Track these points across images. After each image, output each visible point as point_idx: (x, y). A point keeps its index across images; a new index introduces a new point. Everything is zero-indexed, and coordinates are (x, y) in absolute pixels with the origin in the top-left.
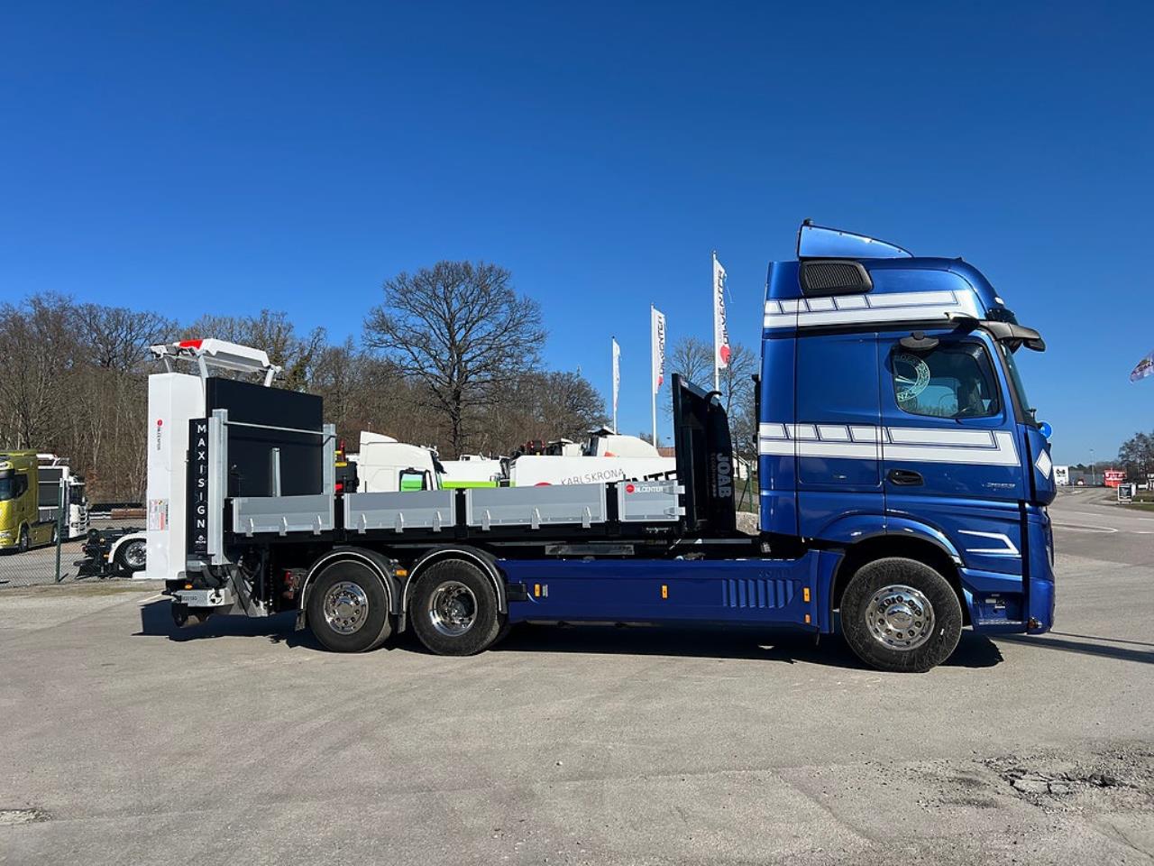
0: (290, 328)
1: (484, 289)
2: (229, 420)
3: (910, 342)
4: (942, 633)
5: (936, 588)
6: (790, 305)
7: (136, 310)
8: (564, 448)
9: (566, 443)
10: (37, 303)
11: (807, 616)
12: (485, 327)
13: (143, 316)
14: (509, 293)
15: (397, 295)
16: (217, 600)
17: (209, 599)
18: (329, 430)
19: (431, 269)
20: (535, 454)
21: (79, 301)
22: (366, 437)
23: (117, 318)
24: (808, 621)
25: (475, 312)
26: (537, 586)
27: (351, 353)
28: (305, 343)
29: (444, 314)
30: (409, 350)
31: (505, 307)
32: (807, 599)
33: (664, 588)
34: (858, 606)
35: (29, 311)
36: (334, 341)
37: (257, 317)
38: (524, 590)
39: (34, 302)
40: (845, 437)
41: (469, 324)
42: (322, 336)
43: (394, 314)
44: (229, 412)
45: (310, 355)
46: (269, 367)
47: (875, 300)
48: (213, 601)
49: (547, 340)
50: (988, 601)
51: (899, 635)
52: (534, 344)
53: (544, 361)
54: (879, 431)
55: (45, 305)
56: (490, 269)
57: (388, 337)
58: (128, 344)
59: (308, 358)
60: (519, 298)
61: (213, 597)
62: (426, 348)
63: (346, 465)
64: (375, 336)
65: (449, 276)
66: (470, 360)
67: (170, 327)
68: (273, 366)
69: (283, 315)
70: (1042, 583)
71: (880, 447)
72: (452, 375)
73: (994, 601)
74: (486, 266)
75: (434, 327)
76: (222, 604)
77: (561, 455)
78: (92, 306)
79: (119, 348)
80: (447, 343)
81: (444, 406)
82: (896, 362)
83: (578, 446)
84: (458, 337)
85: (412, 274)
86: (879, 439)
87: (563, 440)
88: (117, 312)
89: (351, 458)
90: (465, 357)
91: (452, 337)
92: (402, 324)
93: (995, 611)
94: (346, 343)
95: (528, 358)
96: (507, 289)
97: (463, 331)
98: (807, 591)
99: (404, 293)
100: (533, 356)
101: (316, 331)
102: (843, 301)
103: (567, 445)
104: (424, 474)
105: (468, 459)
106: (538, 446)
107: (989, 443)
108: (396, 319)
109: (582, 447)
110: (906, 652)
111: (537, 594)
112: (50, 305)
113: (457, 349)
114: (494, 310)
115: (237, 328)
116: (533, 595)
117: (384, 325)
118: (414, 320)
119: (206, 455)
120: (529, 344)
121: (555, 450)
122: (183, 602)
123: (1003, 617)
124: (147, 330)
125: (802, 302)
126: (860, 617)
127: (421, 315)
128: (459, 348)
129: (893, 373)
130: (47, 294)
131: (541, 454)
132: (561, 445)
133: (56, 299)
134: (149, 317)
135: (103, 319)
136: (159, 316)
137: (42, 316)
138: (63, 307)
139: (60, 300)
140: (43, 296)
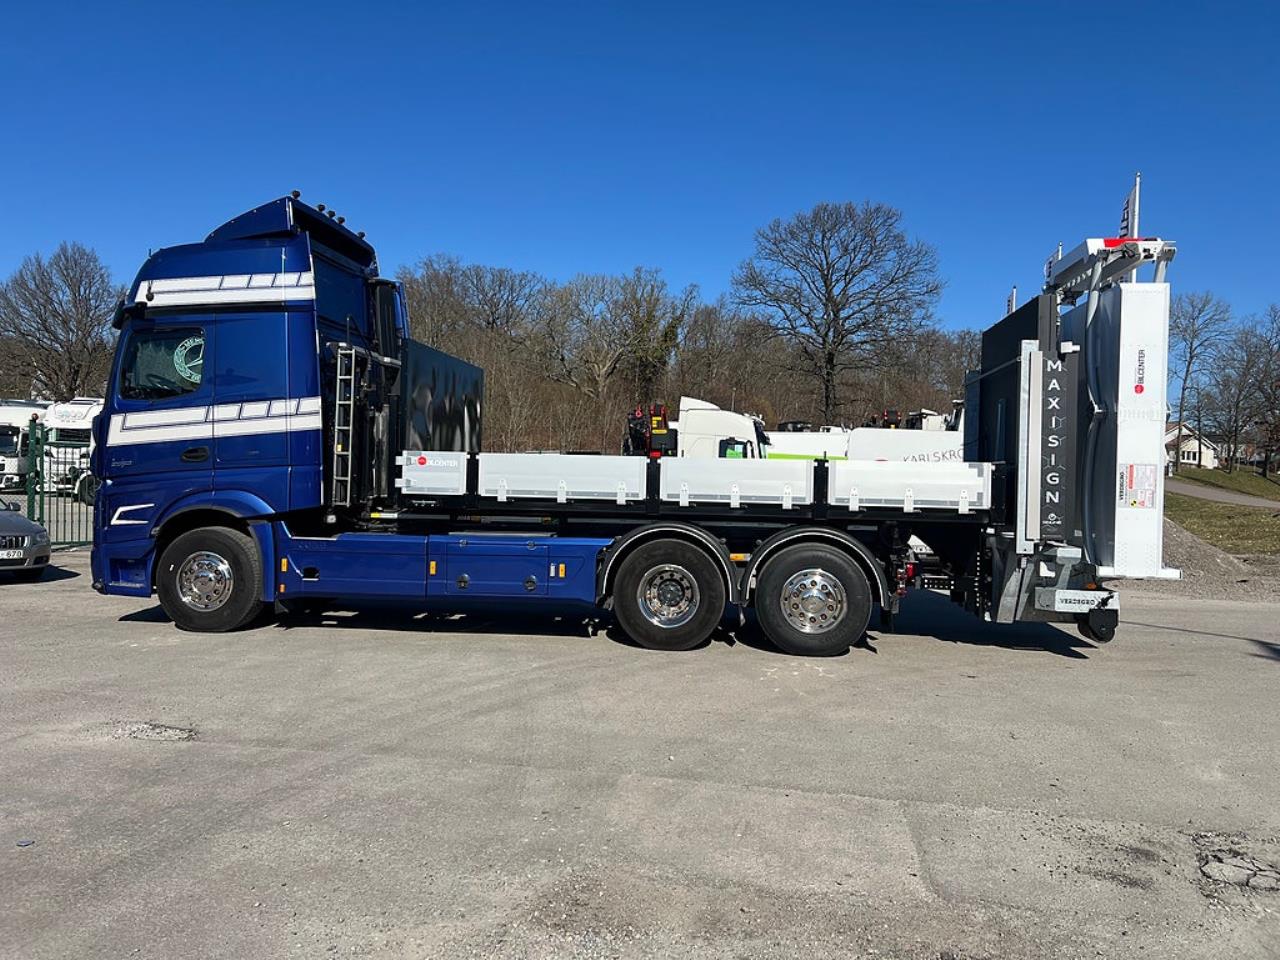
0: (664, 284)
1: (868, 234)
7: (517, 271)
8: (924, 421)
9: (927, 415)
10: (429, 264)
12: (867, 278)
13: (524, 276)
14: (899, 238)
15: (769, 246)
19: (809, 213)
20: (889, 427)
21: (464, 265)
22: (686, 403)
23: (501, 279)
25: (856, 262)
27: (723, 312)
28: (677, 302)
29: (821, 265)
30: (780, 307)
31: (892, 254)
35: (422, 273)
36: (707, 299)
37: (631, 276)
39: (426, 264)
41: (850, 275)
42: (695, 294)
43: (765, 267)
45: (682, 315)
49: (942, 291)
52: (926, 298)
53: (936, 317)
55: (436, 266)
56: (878, 210)
57: (757, 293)
58: (510, 305)
59: (680, 319)
60: (910, 241)
62: (798, 305)
63: (665, 431)
64: (744, 294)
65: (827, 220)
66: (848, 318)
67: (548, 287)
69: (657, 272)
72: (826, 334)
74: (873, 207)
75: (809, 280)
77: (921, 429)
78: (478, 267)
79: (502, 309)
80: (823, 298)
81: (815, 371)
83: (941, 419)
84: (836, 291)
85: (788, 219)
87: (924, 411)
88: (501, 272)
89: (672, 425)
90: (843, 314)
91: (829, 292)
92: (773, 278)
94: (718, 301)
95: (917, 314)
96: (896, 232)
97: (842, 284)
99: (776, 244)
100: (924, 311)
101: (688, 288)
103: (929, 417)
104: (745, 445)
105: (828, 430)
106: (893, 418)
108: (767, 272)
109: (946, 420)
112: (442, 268)
113: (833, 305)
114: (878, 258)
115: (608, 286)
117: (754, 280)
118: (788, 274)
120: (919, 297)
121: (914, 423)
124: (527, 290)
127: (795, 267)
128: (835, 304)
130: (438, 256)
131: (897, 427)
132: (921, 416)
133: (446, 261)
134: (530, 277)
135: (488, 280)
136: (538, 276)
137: (433, 278)
138: (452, 269)
139: (449, 262)
140: (434, 258)
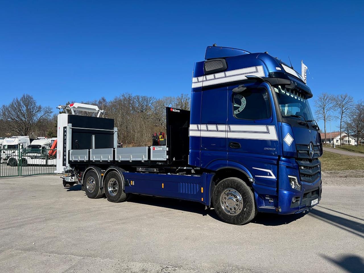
2: (72, 127)
3: (236, 90)
4: (245, 210)
5: (243, 191)
6: (201, 79)
7: (149, 96)
10: (123, 96)
11: (202, 199)
16: (72, 180)
17: (69, 179)
18: (116, 129)
21: (133, 95)
23: (145, 99)
24: (202, 200)
26: (131, 181)
32: (202, 192)
33: (163, 184)
34: (217, 196)
35: (122, 98)
38: (128, 183)
39: (122, 95)
40: (215, 129)
44: (72, 125)
46: (99, 111)
47: (228, 73)
48: (71, 180)
50: (266, 198)
51: (231, 209)
54: (226, 126)
55: (125, 96)
58: (147, 106)
61: (71, 179)
63: (163, 139)
68: (100, 110)
70: (285, 192)
71: (226, 133)
73: (269, 198)
76: (73, 181)
78: (138, 96)
79: (145, 107)
82: (234, 98)
86: (226, 130)
88: (144, 97)
93: (270, 202)
98: (202, 188)
102: (218, 75)
107: (266, 130)
110: (233, 216)
111: (131, 184)
112: (127, 97)
116: (130, 184)
119: (66, 137)
122: (65, 180)
123: (272, 205)
125: (204, 77)
126: (218, 200)
129: (233, 102)
130: (126, 93)
133: (128, 94)
134: (152, 98)
135: (141, 99)
136: (154, 97)
137: (125, 99)
138: (130, 96)
139: (129, 95)
140: (125, 94)
